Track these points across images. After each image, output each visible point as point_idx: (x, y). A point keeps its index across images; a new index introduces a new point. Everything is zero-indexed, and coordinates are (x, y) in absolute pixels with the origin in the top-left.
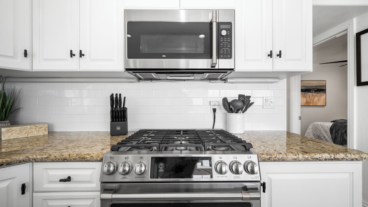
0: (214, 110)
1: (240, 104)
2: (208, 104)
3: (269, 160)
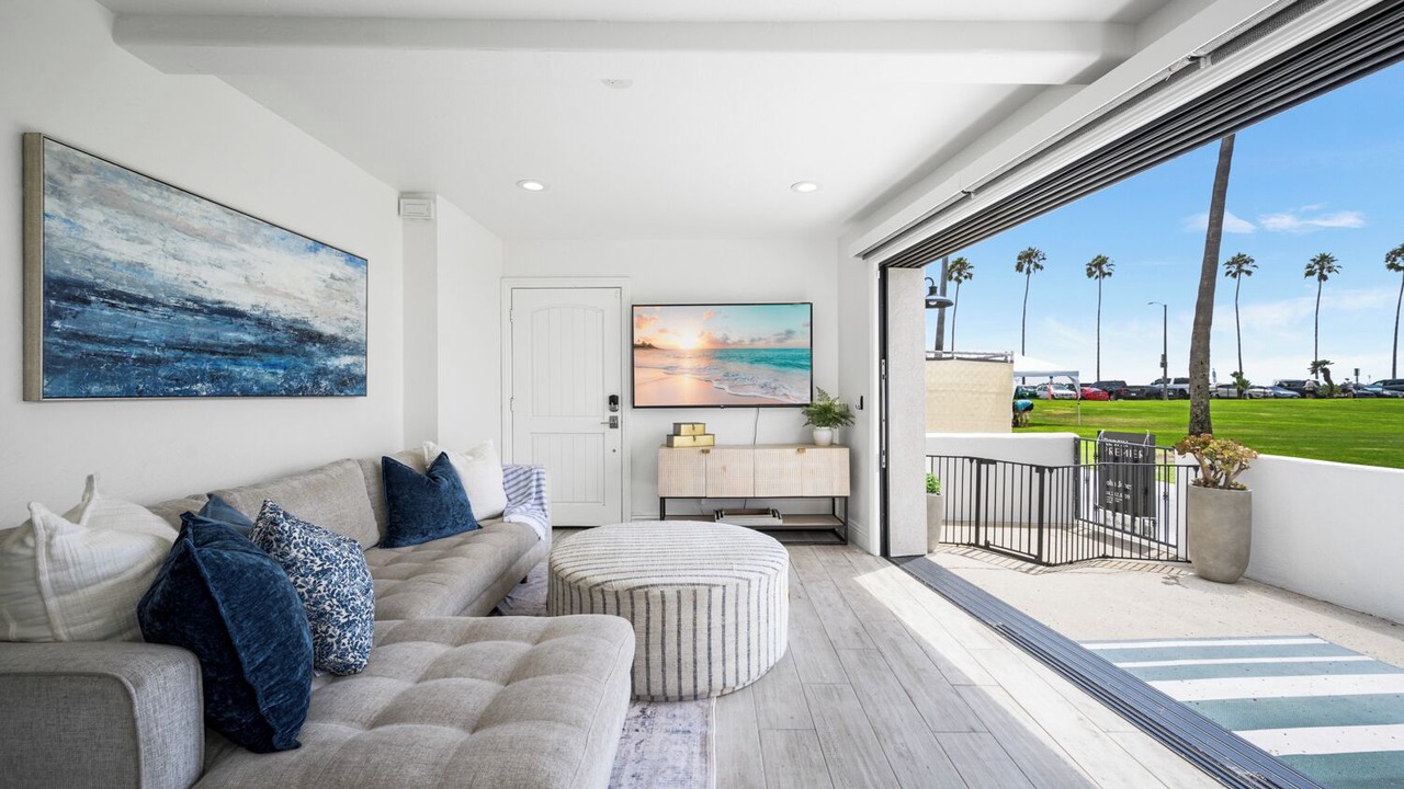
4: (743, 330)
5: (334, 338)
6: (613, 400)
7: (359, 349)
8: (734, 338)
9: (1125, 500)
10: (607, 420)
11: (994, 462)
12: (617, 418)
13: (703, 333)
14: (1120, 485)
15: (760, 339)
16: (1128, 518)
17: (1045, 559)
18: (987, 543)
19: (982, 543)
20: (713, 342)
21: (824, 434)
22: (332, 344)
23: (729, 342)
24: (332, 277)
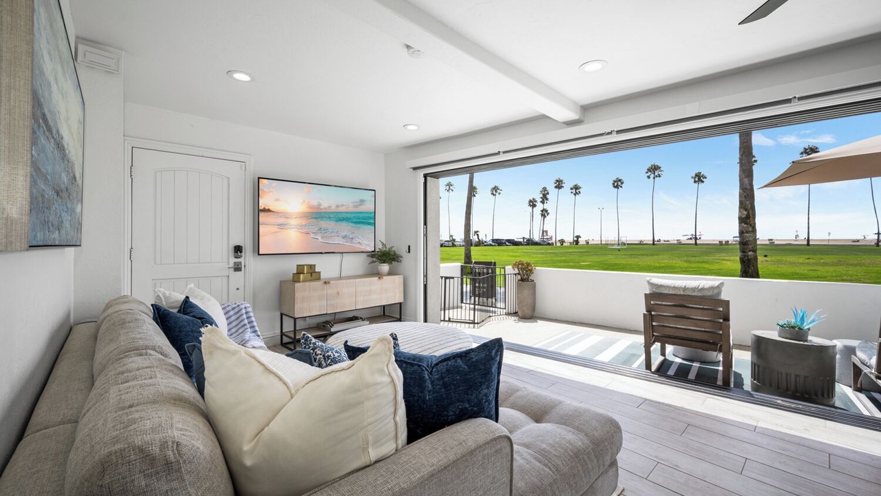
4: (329, 199)
6: (238, 249)
8: (325, 205)
9: (484, 292)
10: (232, 265)
11: (453, 278)
12: (241, 263)
13: (304, 202)
14: (481, 285)
15: (342, 205)
16: (485, 299)
17: (476, 322)
18: (449, 319)
19: (447, 319)
20: (311, 207)
21: (385, 268)
23: (322, 207)
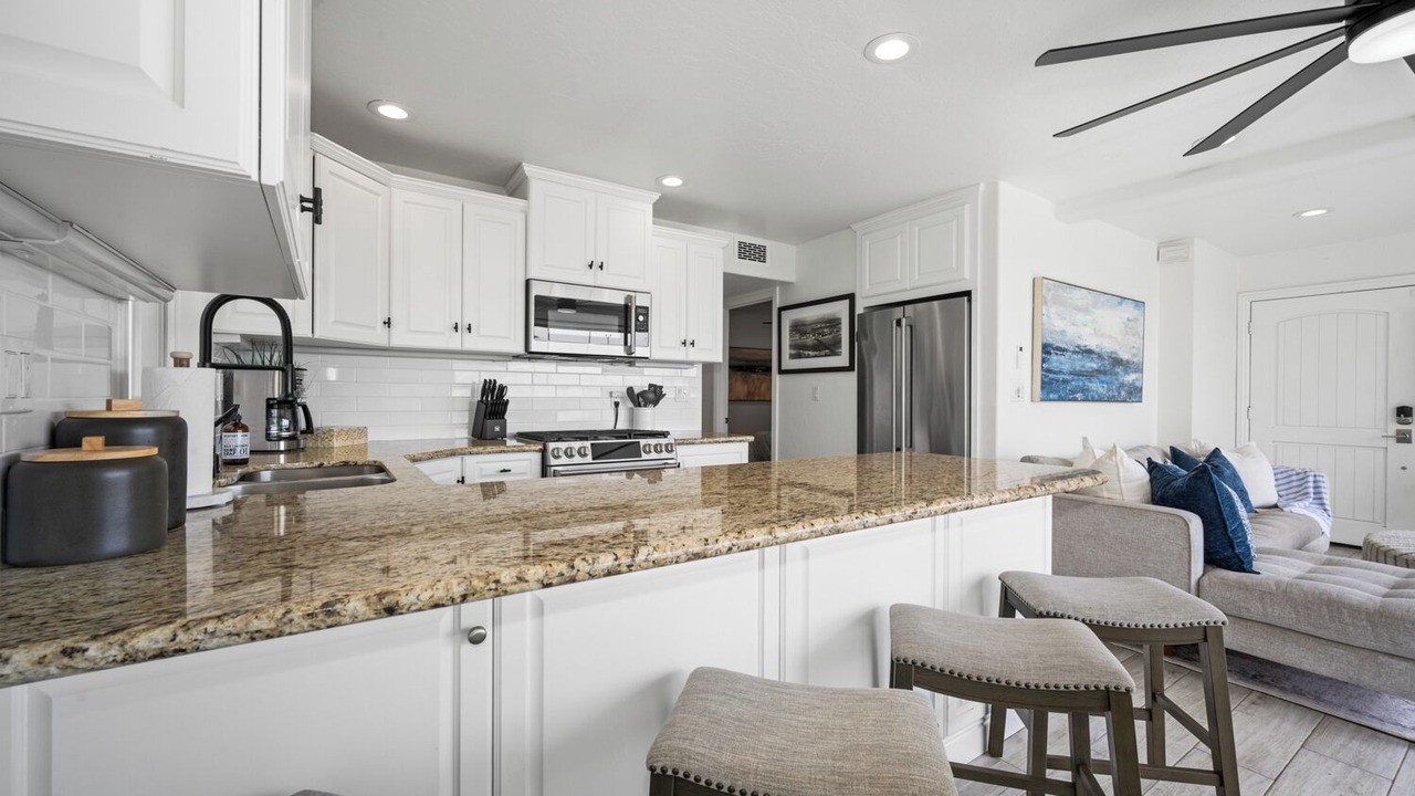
0: (617, 404)
1: (651, 396)
2: (608, 395)
3: (683, 444)
5: (1128, 362)
6: (1403, 412)
7: (1139, 369)
10: (1392, 433)
12: (1409, 431)
22: (1126, 365)
24: (1128, 320)
